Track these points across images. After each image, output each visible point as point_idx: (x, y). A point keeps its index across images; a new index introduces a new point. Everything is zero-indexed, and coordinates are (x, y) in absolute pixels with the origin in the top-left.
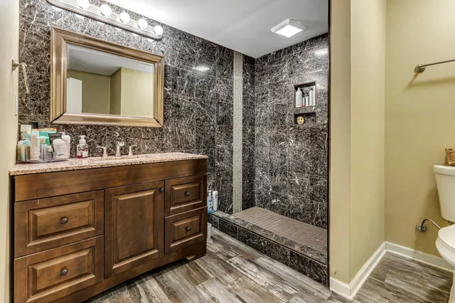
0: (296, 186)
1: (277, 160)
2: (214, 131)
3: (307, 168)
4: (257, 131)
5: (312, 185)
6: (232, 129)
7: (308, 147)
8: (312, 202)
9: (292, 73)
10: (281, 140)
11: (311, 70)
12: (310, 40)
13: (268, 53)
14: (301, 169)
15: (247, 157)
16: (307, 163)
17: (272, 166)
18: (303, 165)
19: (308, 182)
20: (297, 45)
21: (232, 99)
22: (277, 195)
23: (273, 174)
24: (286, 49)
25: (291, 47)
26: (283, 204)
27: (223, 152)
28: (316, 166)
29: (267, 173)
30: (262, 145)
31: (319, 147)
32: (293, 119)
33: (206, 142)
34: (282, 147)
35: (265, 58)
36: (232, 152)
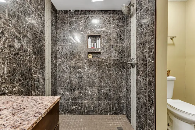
0: (89, 95)
1: (75, 81)
2: (30, 61)
3: (96, 83)
4: (59, 62)
5: (99, 92)
6: (44, 60)
7: (96, 72)
8: (98, 102)
9: (86, 27)
10: (79, 68)
11: (98, 28)
12: (98, 11)
13: (68, 9)
14: (92, 85)
15: (53, 81)
16: (96, 80)
17: (72, 85)
18: (93, 82)
19: (96, 91)
20: (89, 11)
21: (44, 34)
22: (76, 103)
23: (72, 90)
24: (82, 11)
25: (86, 11)
26: (80, 108)
27: (38, 81)
28: (101, 82)
29: (67, 90)
30: (63, 71)
31: (103, 71)
32: (87, 55)
33: (22, 74)
34: (79, 72)
35: (66, 12)
36: (44, 80)
